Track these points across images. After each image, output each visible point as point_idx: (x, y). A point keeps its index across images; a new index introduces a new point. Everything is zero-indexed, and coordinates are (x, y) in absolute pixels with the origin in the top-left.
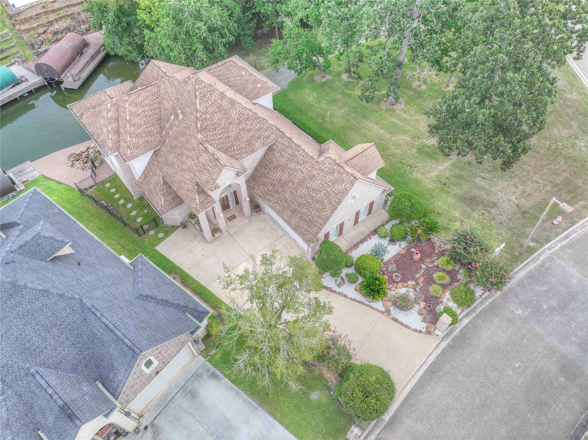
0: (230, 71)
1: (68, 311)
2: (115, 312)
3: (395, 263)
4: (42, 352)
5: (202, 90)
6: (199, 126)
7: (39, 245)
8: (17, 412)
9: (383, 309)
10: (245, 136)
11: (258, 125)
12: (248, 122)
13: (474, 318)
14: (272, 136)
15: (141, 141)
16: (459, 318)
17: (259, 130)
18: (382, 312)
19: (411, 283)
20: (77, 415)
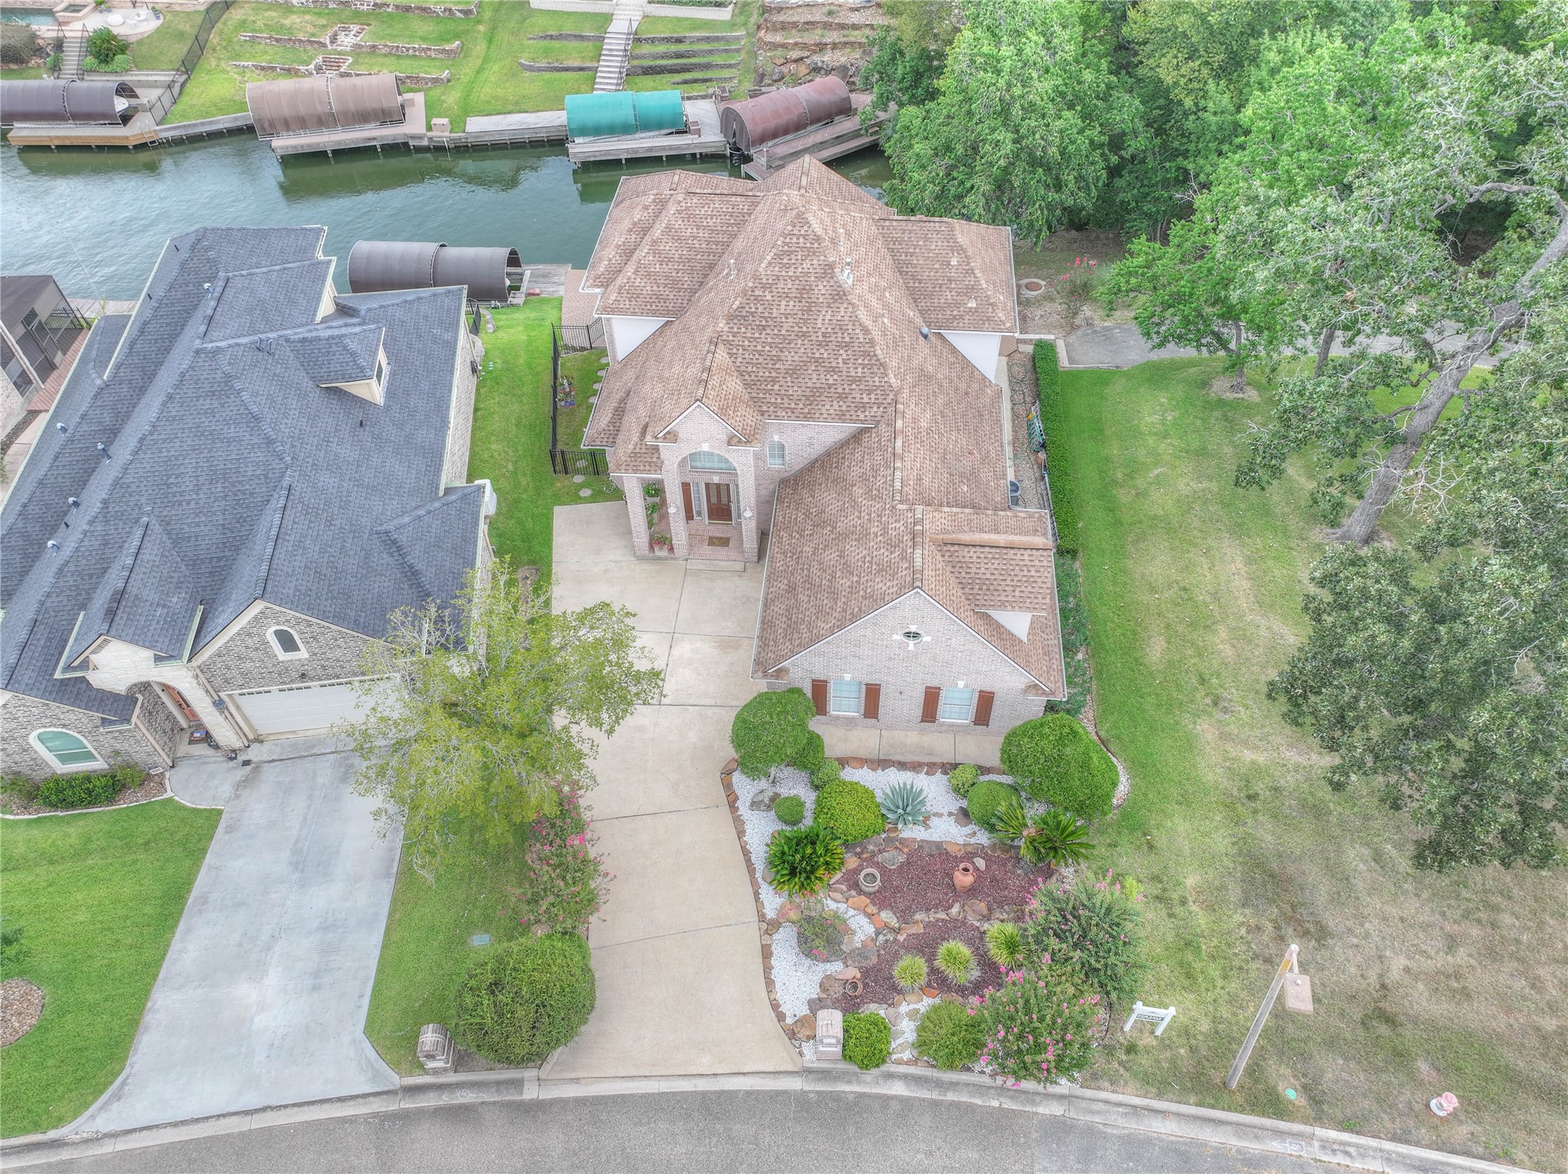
0: (928, 243)
1: (258, 472)
3: (910, 855)
4: (180, 504)
5: (795, 240)
6: (734, 307)
7: (329, 352)
8: (84, 562)
9: (770, 915)
10: (814, 376)
11: (860, 370)
12: (842, 352)
13: (924, 1100)
14: (875, 409)
15: (648, 288)
16: (887, 1068)
17: (853, 382)
18: (762, 917)
19: (887, 917)
20: (117, 619)
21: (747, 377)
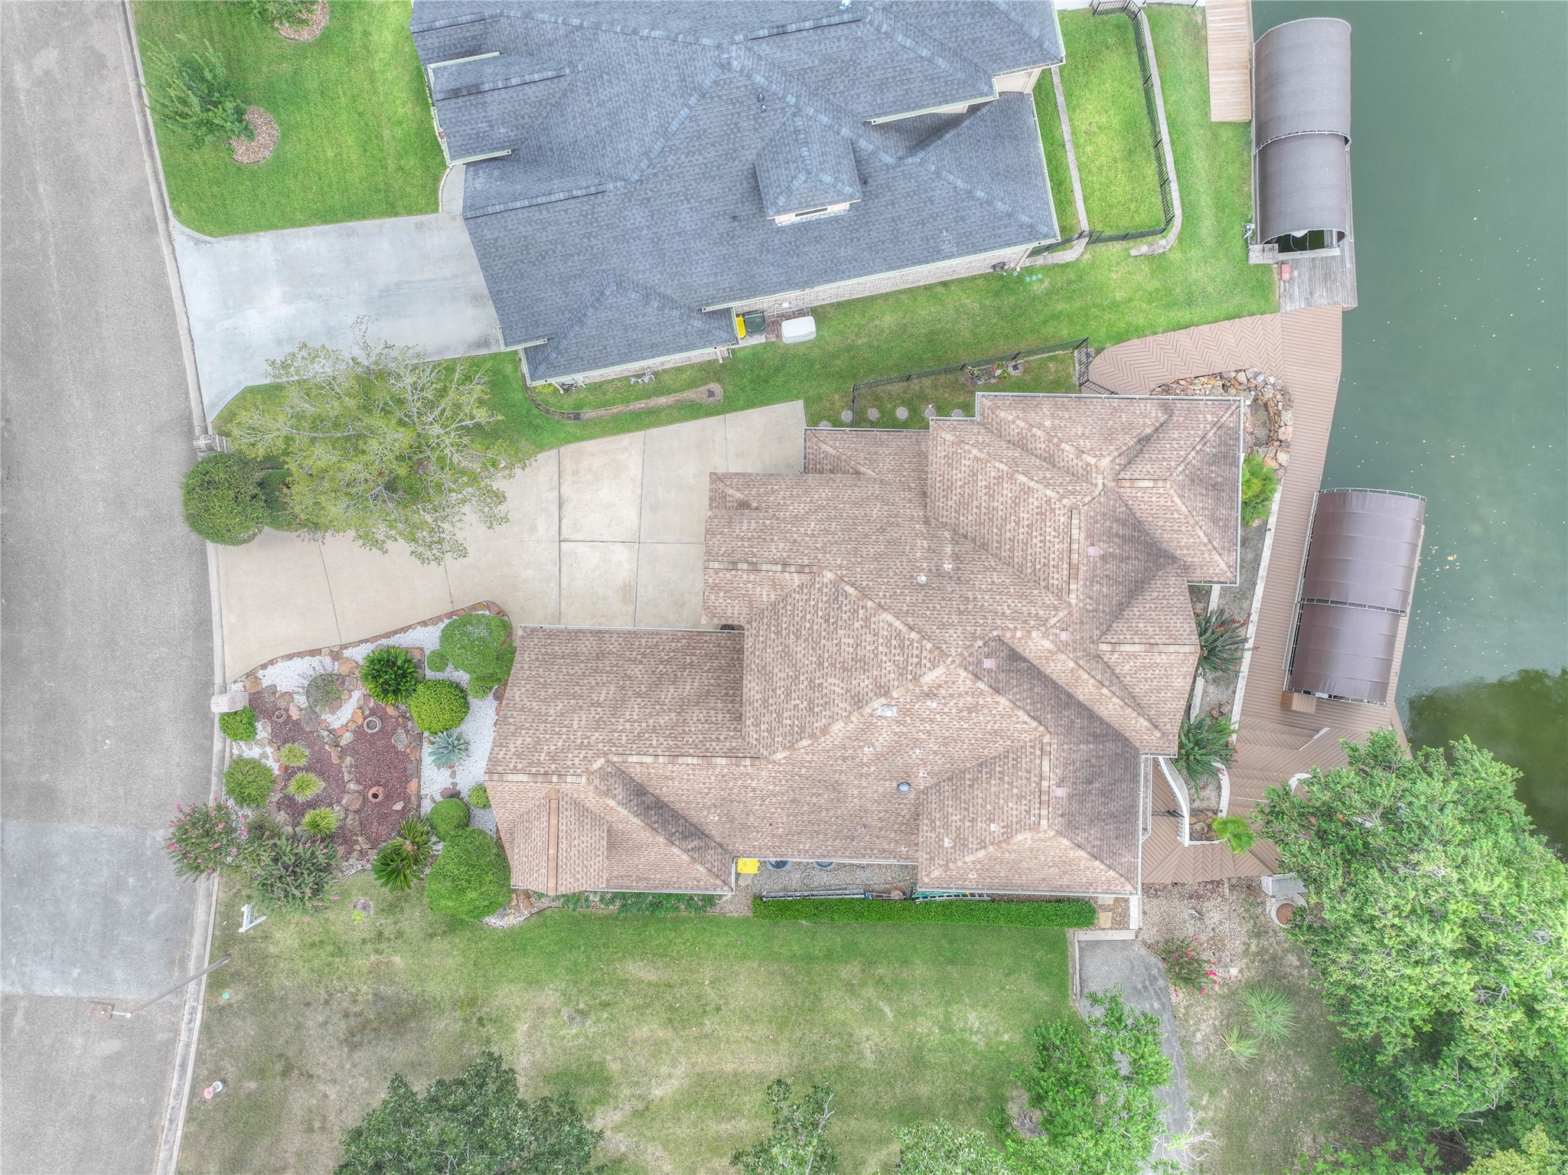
1: (621, 154)
2: (577, 222)
3: (404, 754)
4: (588, 94)
5: (916, 652)
6: (847, 588)
7: (787, 163)
9: (347, 653)
10: (783, 675)
11: (789, 722)
12: (805, 703)
13: (212, 762)
14: (755, 736)
15: (959, 476)
16: (228, 741)
17: (778, 714)
18: (345, 647)
19: (347, 738)
21: (782, 605)
